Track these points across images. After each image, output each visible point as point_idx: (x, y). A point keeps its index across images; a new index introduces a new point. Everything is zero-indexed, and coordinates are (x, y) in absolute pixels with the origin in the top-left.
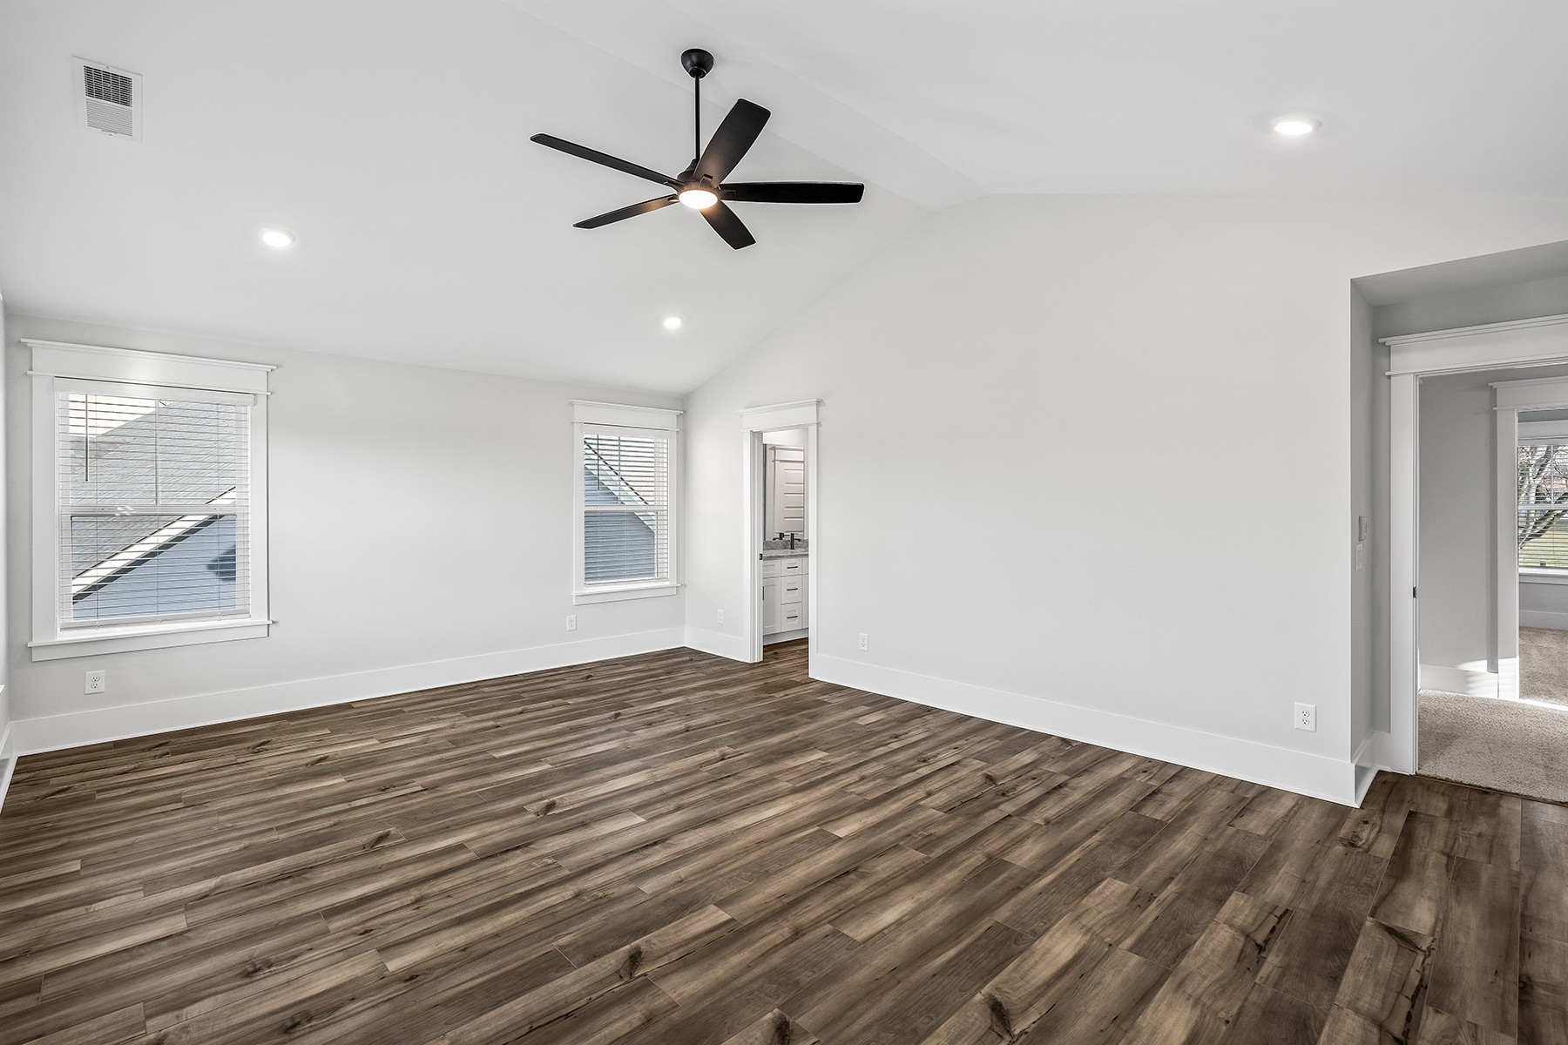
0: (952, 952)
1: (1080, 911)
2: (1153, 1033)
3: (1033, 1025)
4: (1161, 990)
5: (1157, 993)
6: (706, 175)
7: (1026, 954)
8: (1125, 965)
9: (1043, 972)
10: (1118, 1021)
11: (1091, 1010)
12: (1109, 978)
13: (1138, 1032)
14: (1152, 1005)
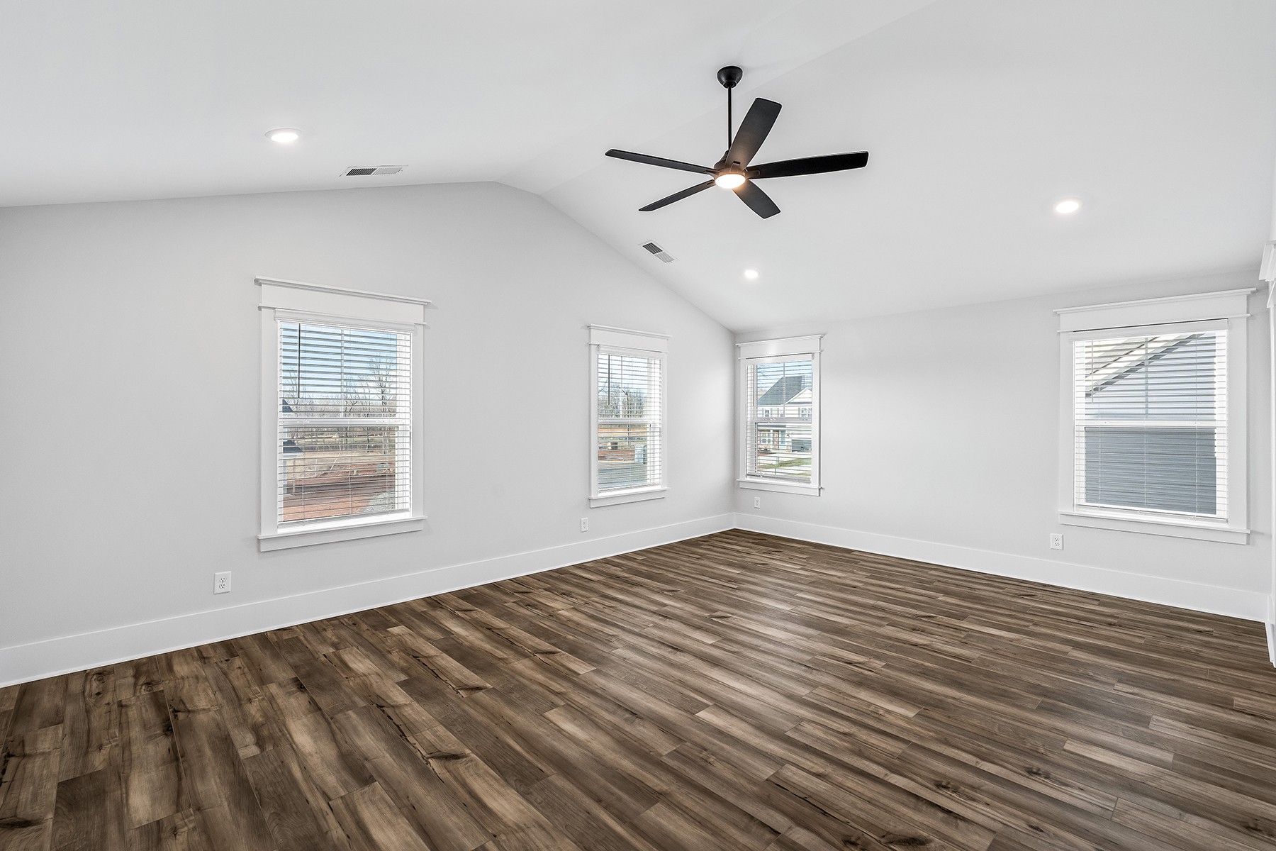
0: (518, 748)
1: (554, 834)
2: (390, 822)
3: (431, 768)
4: (426, 847)
5: (425, 843)
6: (735, 162)
7: (502, 782)
8: (465, 835)
9: (478, 786)
10: (411, 808)
11: (429, 798)
12: (455, 819)
13: (395, 815)
14: (414, 834)
